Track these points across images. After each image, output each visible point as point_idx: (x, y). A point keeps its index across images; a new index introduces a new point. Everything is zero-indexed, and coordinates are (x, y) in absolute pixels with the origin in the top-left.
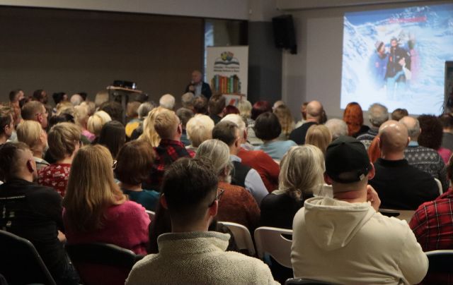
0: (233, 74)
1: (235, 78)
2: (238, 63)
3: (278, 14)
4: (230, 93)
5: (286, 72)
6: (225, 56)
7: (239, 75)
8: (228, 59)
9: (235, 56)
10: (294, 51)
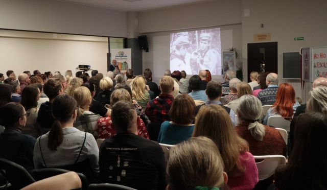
0: (124, 61)
1: (125, 63)
2: (126, 56)
3: (140, 35)
4: (123, 70)
5: (144, 60)
6: (120, 53)
7: (127, 62)
8: (122, 55)
9: (125, 53)
10: (147, 51)
